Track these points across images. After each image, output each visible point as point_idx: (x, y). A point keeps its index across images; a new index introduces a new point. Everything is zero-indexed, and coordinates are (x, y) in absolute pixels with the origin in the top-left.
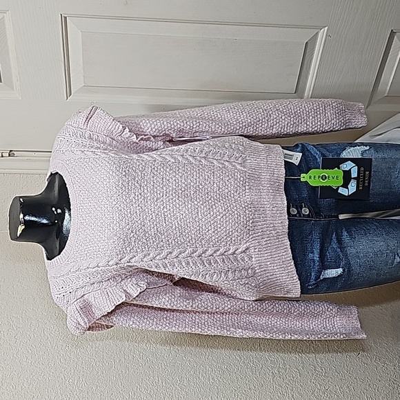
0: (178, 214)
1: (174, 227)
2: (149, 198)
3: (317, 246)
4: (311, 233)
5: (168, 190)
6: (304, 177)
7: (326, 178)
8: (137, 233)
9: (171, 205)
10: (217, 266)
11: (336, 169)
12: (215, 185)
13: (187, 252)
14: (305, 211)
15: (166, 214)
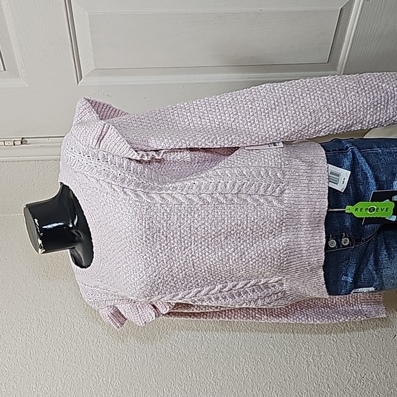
0: (208, 261)
1: (203, 271)
2: (176, 248)
3: (352, 270)
4: (348, 259)
5: (196, 239)
6: (349, 209)
7: (374, 210)
8: (165, 278)
9: (200, 253)
10: (247, 296)
11: (388, 200)
12: (248, 229)
13: (216, 289)
14: (346, 241)
15: (195, 261)
